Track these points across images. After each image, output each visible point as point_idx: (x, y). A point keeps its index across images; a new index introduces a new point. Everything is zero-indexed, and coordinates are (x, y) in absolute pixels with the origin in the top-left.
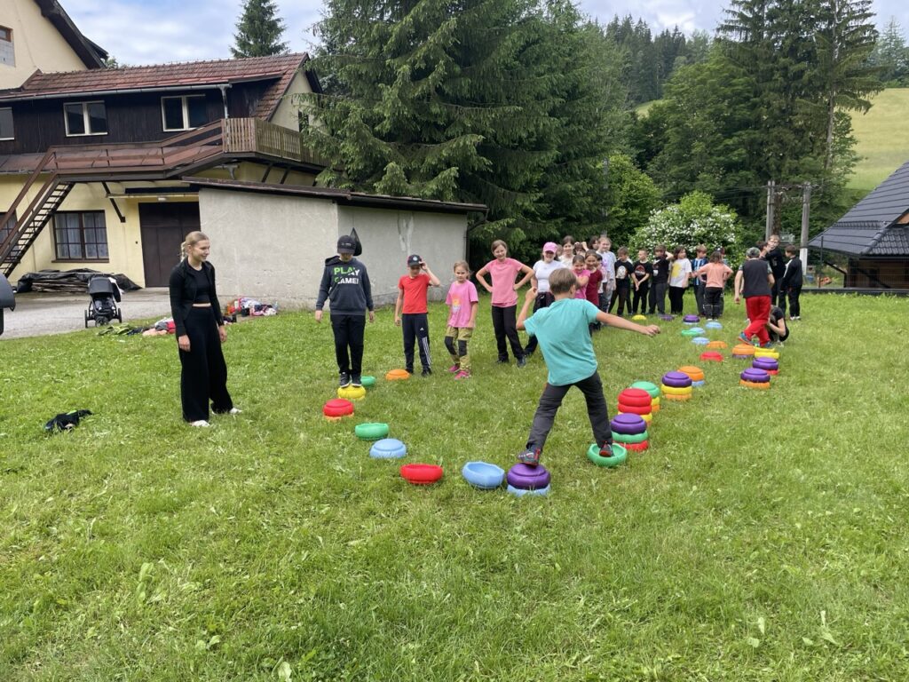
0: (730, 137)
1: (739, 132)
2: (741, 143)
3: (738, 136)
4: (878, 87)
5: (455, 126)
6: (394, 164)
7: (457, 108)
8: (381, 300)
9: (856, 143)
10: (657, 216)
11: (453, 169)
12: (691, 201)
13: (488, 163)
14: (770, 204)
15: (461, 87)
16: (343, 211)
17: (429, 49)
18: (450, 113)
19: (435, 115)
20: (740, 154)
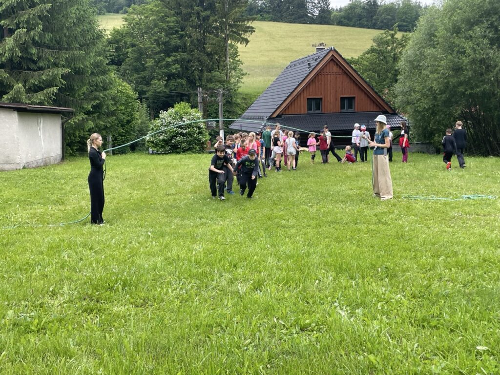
0: (169, 56)
1: (174, 54)
2: (176, 61)
3: (174, 56)
4: (251, 30)
5: (43, 60)
6: (20, 85)
7: (42, 50)
8: (33, 164)
9: (242, 64)
10: (164, 114)
11: (55, 88)
12: (181, 107)
13: (64, 82)
14: (200, 103)
15: (45, 38)
16: (19, 115)
17: (29, 17)
18: (38, 53)
19: (31, 54)
20: (175, 68)
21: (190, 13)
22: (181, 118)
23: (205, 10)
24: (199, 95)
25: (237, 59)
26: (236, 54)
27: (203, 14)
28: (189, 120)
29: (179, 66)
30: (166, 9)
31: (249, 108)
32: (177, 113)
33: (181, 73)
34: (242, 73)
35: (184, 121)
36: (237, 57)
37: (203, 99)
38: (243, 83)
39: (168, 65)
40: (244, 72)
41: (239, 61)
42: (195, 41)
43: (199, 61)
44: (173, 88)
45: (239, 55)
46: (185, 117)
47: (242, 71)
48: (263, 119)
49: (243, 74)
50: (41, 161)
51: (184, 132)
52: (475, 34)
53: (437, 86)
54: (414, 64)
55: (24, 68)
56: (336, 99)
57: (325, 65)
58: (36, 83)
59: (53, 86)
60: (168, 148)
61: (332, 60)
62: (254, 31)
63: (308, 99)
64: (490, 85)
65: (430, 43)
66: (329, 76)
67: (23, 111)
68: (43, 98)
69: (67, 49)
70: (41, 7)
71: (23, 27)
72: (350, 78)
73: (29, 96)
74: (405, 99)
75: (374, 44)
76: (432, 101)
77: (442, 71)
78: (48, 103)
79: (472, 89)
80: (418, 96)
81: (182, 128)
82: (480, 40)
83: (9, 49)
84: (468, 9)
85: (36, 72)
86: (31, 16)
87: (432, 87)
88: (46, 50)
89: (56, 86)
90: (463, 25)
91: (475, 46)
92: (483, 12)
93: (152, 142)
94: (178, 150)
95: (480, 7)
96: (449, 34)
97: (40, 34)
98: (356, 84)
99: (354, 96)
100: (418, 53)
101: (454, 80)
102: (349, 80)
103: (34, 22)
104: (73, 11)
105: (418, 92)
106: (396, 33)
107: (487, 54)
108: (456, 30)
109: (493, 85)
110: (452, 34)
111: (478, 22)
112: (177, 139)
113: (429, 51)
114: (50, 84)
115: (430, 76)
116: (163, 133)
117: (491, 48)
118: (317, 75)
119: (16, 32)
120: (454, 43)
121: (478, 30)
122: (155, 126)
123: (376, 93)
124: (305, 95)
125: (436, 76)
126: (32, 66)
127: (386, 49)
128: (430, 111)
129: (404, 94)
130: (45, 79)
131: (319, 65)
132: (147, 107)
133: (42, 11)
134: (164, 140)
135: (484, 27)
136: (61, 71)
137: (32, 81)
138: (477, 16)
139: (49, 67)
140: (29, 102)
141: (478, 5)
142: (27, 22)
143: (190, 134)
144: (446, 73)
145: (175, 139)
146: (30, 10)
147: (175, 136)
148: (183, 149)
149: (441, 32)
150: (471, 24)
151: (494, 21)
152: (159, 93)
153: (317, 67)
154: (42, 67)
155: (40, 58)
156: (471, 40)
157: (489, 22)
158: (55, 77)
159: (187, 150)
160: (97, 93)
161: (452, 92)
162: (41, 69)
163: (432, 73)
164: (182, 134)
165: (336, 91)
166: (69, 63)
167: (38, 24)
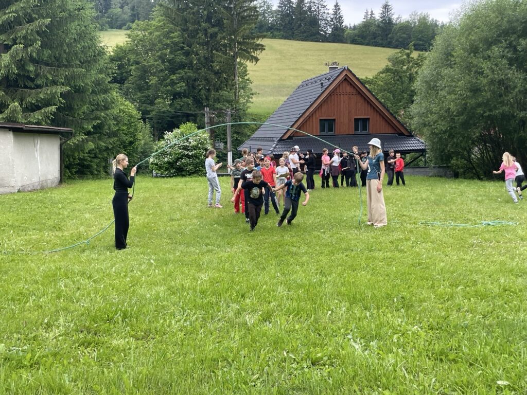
0: (173, 72)
1: (179, 71)
2: (182, 79)
3: (179, 74)
4: (261, 48)
5: (41, 78)
6: (17, 104)
7: (40, 67)
8: (29, 187)
9: (251, 83)
10: (169, 135)
11: (54, 107)
12: (187, 128)
13: (63, 101)
14: (207, 123)
15: (43, 54)
16: (14, 135)
17: (27, 33)
18: (36, 70)
19: (28, 71)
20: (181, 87)
21: (197, 30)
22: (187, 139)
23: (213, 26)
24: (206, 116)
25: (246, 78)
26: (245, 72)
27: (211, 31)
28: (195, 141)
29: (184, 84)
30: (172, 25)
31: (259, 129)
32: (182, 134)
33: (187, 92)
34: (251, 92)
35: (190, 143)
36: (246, 75)
37: (211, 119)
38: (253, 103)
39: (173, 83)
40: (253, 91)
41: (248, 80)
42: (202, 59)
43: (206, 80)
44: (178, 107)
45: (248, 74)
46: (191, 138)
47: (251, 90)
48: (273, 141)
49: (252, 94)
50: (37, 184)
51: (190, 154)
52: (493, 54)
53: (455, 108)
54: (430, 85)
55: (21, 85)
56: (350, 120)
57: (338, 86)
58: (33, 102)
59: (51, 105)
60: (172, 171)
61: (345, 79)
62: (265, 49)
63: (320, 120)
64: (509, 106)
65: (447, 63)
66: (342, 96)
67: (19, 131)
68: (40, 118)
69: (66, 67)
70: (40, 22)
71: (20, 43)
72: (365, 99)
73: (25, 115)
74: (421, 121)
75: (390, 64)
76: (450, 123)
77: (459, 92)
78: (46, 122)
79: (490, 110)
80: (435, 117)
81: (189, 150)
82: (499, 60)
83: (5, 66)
84: (485, 28)
85: (34, 91)
86: (29, 31)
87: (449, 109)
88: (44, 67)
89: (55, 105)
90: (481, 45)
91: (493, 67)
92: (501, 31)
93: (156, 164)
94: (184, 173)
95: (498, 26)
96: (466, 54)
97: (38, 50)
98: (371, 105)
99: (368, 117)
100: (434, 73)
101: (472, 102)
102: (363, 101)
103: (32, 37)
104: (74, 27)
105: (435, 113)
106: (411, 52)
107: (506, 75)
108: (474, 50)
109: (512, 106)
110: (470, 54)
111: (496, 42)
112: (183, 161)
113: (446, 71)
114: (48, 103)
115: (447, 97)
116: (168, 154)
117: (509, 68)
118: (330, 95)
119: (12, 48)
120: (471, 63)
121: (496, 50)
122: (159, 148)
123: (391, 114)
124: (317, 116)
125: (453, 97)
126: (30, 84)
127: (402, 68)
128: (448, 133)
129: (421, 115)
130: (42, 97)
131: (332, 86)
132: (151, 128)
133: (40, 26)
134: (168, 163)
135: (502, 47)
136: (59, 90)
137: (29, 99)
138: (495, 36)
139: (47, 85)
140: (26, 121)
141: (497, 23)
142: (25, 38)
143: (197, 156)
144: (464, 94)
145: (181, 162)
146: (28, 25)
147: (180, 158)
148: (188, 171)
149: (458, 52)
150: (489, 44)
151: (512, 41)
152: (164, 112)
153: (330, 88)
154: (40, 85)
155: (37, 75)
156: (490, 61)
157: (508, 42)
158: (53, 95)
159: (193, 173)
160: (98, 113)
161: (471, 114)
162: (39, 87)
163: (449, 93)
164: (188, 156)
165: (349, 112)
166: (68, 81)
167: (35, 40)
